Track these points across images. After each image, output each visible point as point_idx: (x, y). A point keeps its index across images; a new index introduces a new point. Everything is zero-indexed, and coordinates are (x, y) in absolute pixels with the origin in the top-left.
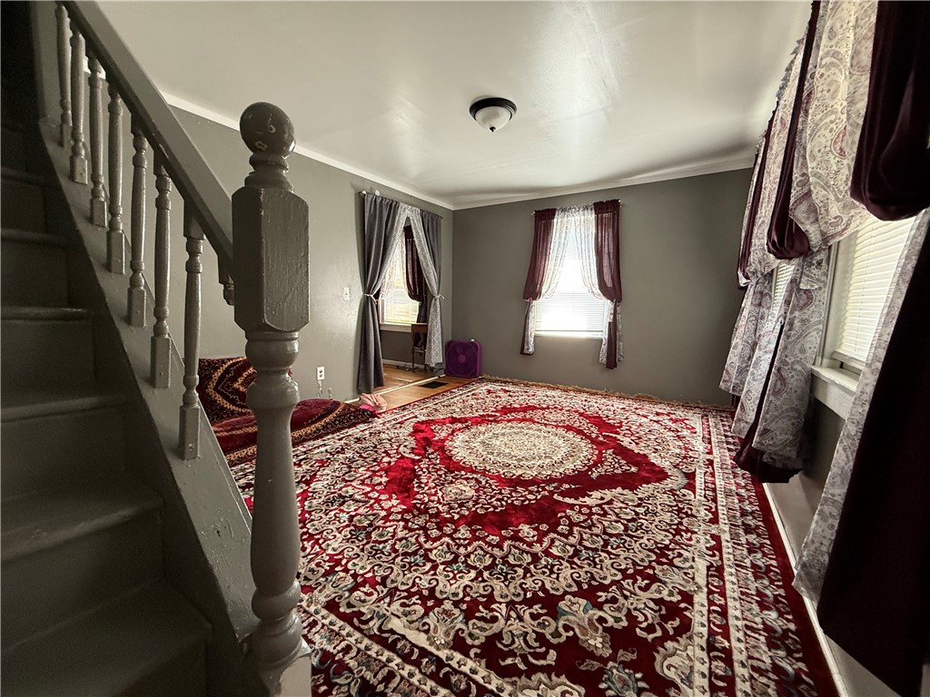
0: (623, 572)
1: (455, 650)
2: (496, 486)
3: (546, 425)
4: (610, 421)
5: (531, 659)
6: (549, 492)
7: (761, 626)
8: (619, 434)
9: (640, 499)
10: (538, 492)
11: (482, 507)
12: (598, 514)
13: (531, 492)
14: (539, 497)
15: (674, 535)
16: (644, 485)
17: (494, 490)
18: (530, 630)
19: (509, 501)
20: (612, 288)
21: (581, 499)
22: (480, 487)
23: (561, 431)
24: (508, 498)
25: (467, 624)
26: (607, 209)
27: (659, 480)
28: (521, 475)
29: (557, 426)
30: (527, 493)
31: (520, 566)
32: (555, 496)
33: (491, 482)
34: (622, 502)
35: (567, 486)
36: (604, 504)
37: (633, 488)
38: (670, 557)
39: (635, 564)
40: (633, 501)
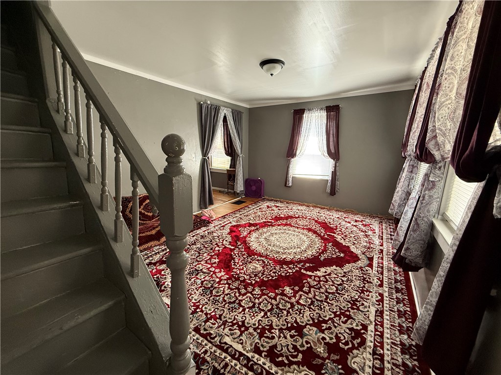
0: (335, 313)
1: (255, 353)
2: (273, 265)
3: (298, 228)
4: (331, 226)
5: (290, 358)
6: (299, 268)
7: (399, 343)
8: (335, 234)
9: (345, 273)
10: (294, 268)
11: (266, 277)
12: (324, 281)
13: (290, 268)
14: (294, 271)
15: (360, 294)
16: (347, 265)
17: (271, 267)
18: (290, 344)
19: (279, 274)
20: (334, 154)
21: (315, 272)
22: (265, 265)
23: (305, 232)
24: (279, 272)
25: (260, 340)
26: (333, 110)
27: (355, 262)
28: (285, 258)
29: (303, 229)
30: (288, 268)
31: (285, 310)
32: (302, 271)
33: (270, 262)
34: (336, 274)
35: (308, 265)
36: (326, 275)
37: (341, 266)
38: (358, 305)
39: (340, 309)
40: (341, 273)
